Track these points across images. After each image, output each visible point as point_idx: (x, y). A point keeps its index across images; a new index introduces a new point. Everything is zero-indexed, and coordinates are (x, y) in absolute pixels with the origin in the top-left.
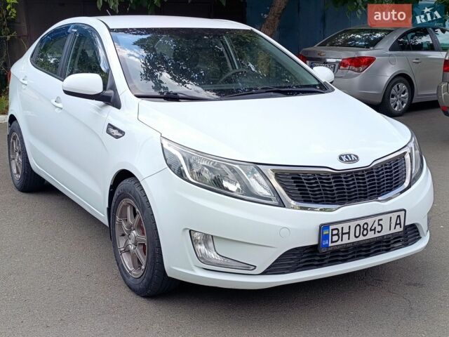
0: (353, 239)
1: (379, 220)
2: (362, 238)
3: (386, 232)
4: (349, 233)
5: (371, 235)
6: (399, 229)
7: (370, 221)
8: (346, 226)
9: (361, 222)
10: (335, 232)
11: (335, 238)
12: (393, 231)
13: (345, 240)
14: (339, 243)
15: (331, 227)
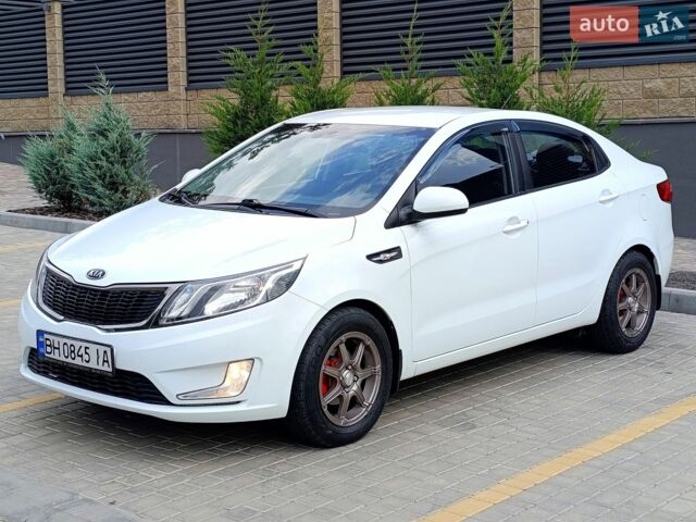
0: (63, 358)
1: (86, 348)
2: (69, 360)
3: (92, 365)
4: (58, 349)
5: (78, 361)
6: (107, 368)
7: (77, 344)
8: (56, 339)
9: (69, 342)
10: (48, 343)
11: (49, 349)
12: (100, 367)
13: (56, 357)
14: (51, 356)
15: (46, 336)
